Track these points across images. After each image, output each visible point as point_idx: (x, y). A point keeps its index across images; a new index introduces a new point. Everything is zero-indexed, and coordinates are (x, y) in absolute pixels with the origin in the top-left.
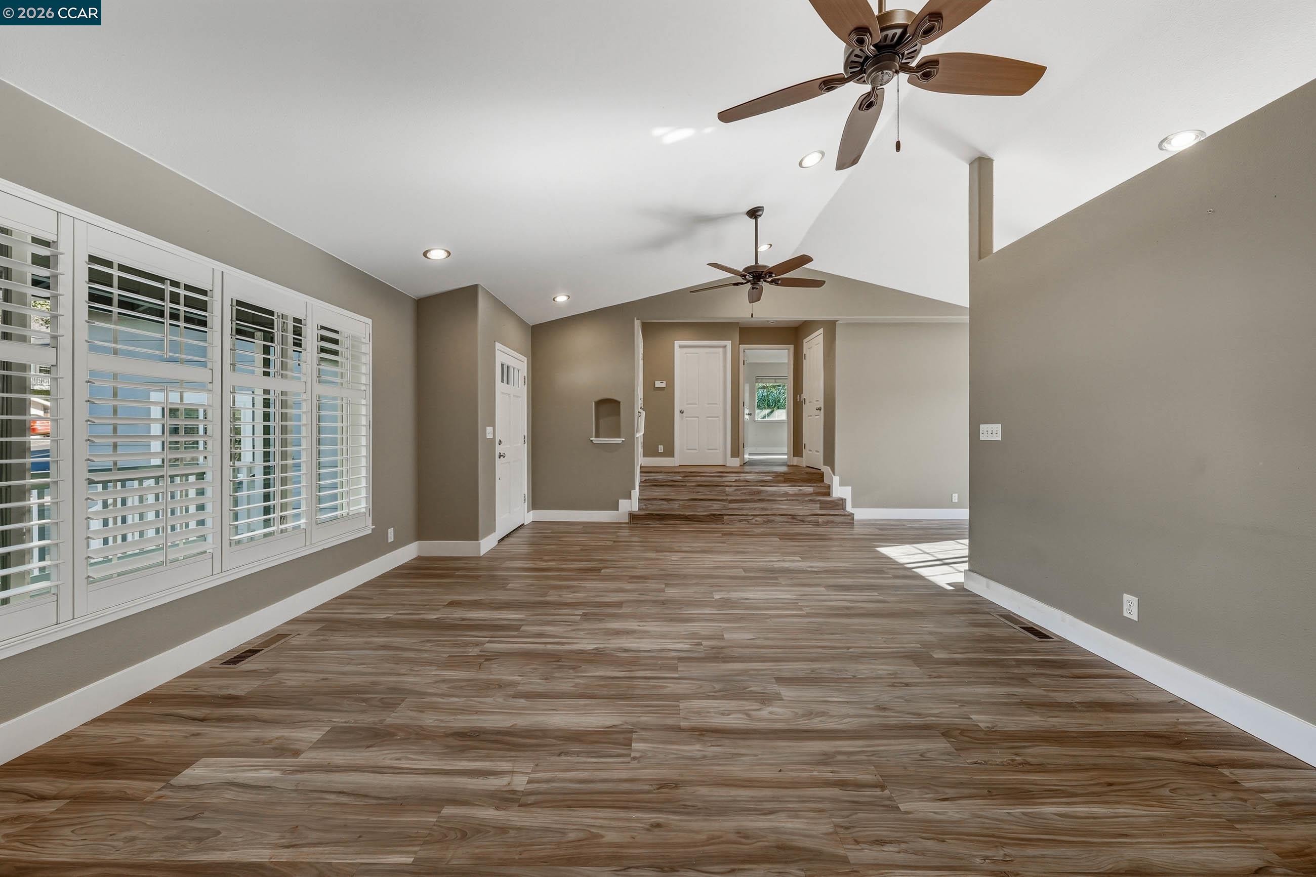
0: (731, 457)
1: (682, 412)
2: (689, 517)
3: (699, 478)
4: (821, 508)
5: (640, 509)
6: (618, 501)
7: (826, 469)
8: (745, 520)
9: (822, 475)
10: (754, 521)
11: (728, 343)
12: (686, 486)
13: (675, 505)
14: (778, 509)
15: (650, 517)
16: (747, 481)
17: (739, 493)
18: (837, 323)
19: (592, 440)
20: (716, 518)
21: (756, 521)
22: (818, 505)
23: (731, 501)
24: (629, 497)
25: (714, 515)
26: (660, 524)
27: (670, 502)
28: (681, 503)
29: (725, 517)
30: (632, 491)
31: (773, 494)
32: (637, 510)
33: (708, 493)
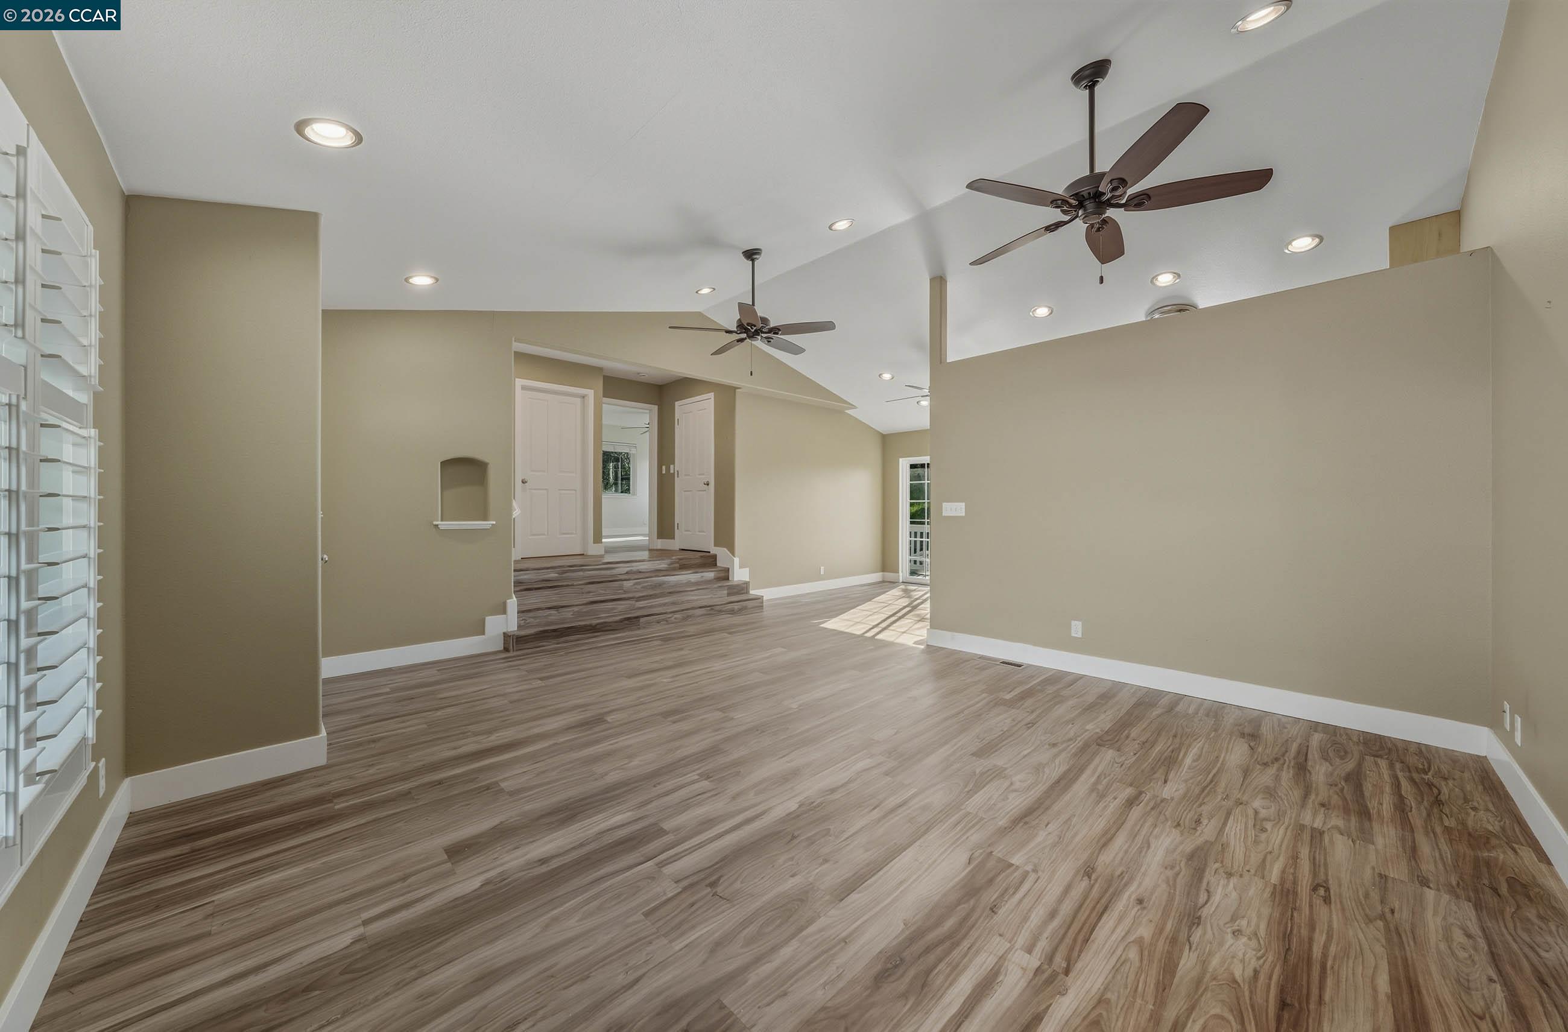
0: (594, 543)
1: (524, 482)
2: (598, 627)
3: (581, 573)
4: (729, 595)
5: (519, 626)
6: (485, 619)
7: (721, 552)
8: (663, 620)
9: (715, 557)
10: (673, 618)
11: (590, 393)
12: (572, 585)
13: (568, 614)
14: (688, 601)
15: (544, 635)
16: (640, 572)
17: (639, 587)
18: (737, 390)
19: (437, 526)
20: (631, 622)
21: (675, 618)
22: (726, 592)
23: (639, 599)
24: (503, 610)
25: (629, 619)
26: (558, 644)
27: (561, 610)
28: (576, 609)
29: (642, 620)
30: (508, 601)
31: (677, 585)
32: (516, 629)
33: (603, 592)
